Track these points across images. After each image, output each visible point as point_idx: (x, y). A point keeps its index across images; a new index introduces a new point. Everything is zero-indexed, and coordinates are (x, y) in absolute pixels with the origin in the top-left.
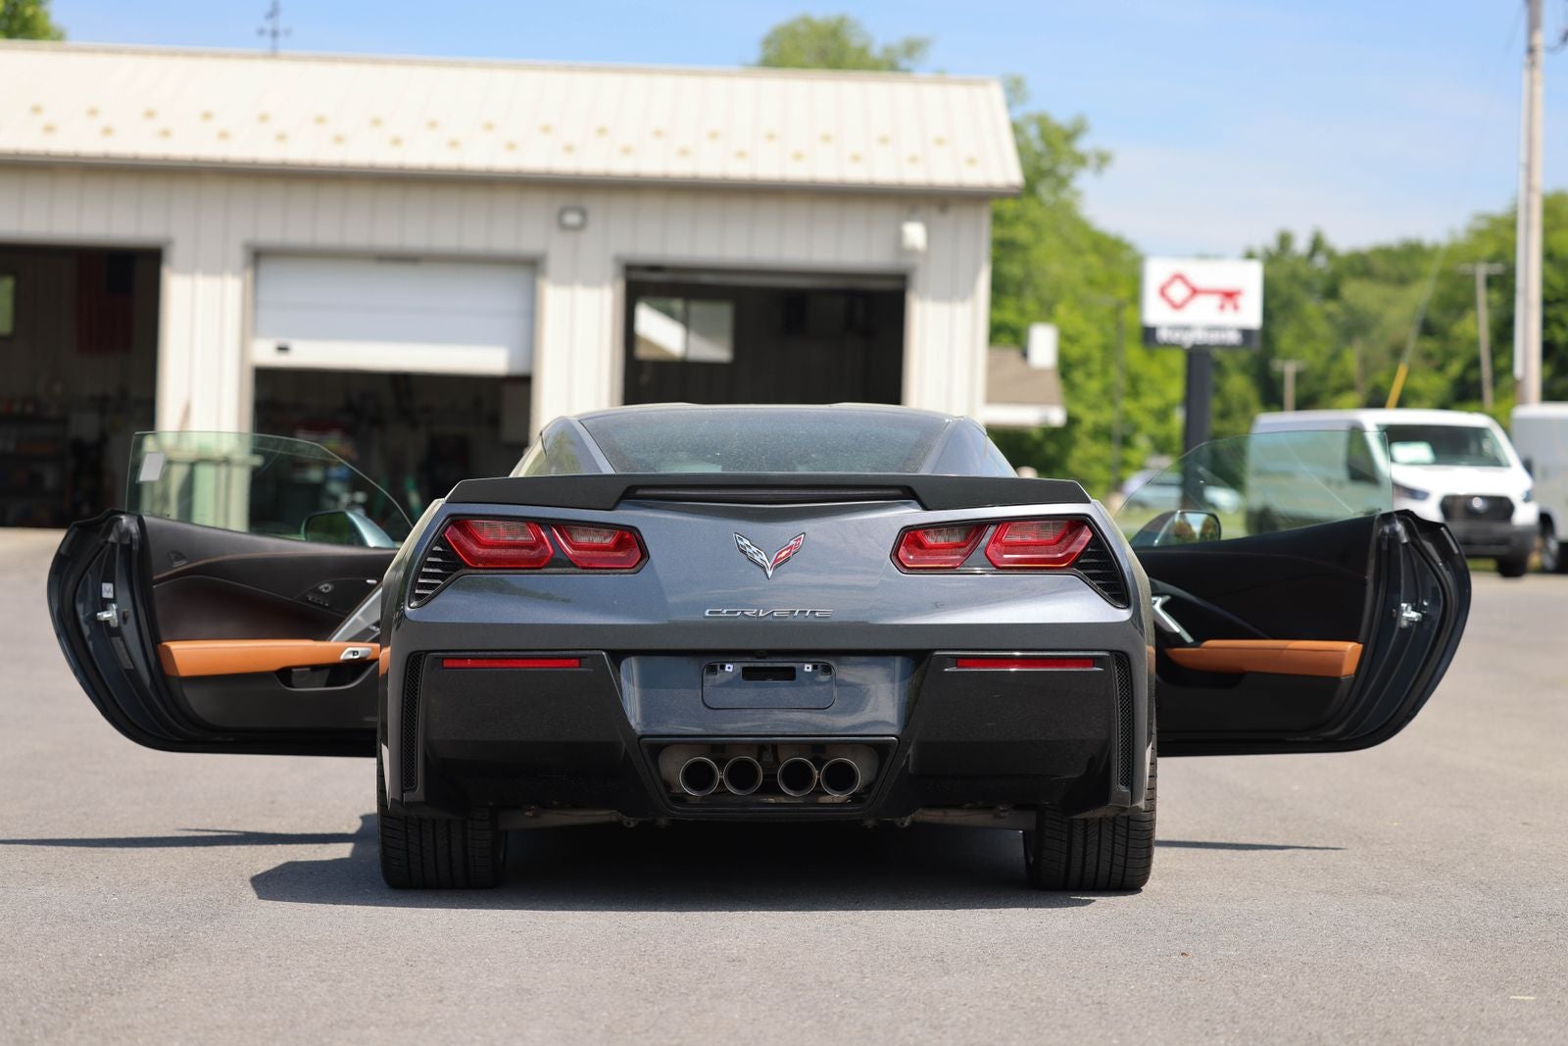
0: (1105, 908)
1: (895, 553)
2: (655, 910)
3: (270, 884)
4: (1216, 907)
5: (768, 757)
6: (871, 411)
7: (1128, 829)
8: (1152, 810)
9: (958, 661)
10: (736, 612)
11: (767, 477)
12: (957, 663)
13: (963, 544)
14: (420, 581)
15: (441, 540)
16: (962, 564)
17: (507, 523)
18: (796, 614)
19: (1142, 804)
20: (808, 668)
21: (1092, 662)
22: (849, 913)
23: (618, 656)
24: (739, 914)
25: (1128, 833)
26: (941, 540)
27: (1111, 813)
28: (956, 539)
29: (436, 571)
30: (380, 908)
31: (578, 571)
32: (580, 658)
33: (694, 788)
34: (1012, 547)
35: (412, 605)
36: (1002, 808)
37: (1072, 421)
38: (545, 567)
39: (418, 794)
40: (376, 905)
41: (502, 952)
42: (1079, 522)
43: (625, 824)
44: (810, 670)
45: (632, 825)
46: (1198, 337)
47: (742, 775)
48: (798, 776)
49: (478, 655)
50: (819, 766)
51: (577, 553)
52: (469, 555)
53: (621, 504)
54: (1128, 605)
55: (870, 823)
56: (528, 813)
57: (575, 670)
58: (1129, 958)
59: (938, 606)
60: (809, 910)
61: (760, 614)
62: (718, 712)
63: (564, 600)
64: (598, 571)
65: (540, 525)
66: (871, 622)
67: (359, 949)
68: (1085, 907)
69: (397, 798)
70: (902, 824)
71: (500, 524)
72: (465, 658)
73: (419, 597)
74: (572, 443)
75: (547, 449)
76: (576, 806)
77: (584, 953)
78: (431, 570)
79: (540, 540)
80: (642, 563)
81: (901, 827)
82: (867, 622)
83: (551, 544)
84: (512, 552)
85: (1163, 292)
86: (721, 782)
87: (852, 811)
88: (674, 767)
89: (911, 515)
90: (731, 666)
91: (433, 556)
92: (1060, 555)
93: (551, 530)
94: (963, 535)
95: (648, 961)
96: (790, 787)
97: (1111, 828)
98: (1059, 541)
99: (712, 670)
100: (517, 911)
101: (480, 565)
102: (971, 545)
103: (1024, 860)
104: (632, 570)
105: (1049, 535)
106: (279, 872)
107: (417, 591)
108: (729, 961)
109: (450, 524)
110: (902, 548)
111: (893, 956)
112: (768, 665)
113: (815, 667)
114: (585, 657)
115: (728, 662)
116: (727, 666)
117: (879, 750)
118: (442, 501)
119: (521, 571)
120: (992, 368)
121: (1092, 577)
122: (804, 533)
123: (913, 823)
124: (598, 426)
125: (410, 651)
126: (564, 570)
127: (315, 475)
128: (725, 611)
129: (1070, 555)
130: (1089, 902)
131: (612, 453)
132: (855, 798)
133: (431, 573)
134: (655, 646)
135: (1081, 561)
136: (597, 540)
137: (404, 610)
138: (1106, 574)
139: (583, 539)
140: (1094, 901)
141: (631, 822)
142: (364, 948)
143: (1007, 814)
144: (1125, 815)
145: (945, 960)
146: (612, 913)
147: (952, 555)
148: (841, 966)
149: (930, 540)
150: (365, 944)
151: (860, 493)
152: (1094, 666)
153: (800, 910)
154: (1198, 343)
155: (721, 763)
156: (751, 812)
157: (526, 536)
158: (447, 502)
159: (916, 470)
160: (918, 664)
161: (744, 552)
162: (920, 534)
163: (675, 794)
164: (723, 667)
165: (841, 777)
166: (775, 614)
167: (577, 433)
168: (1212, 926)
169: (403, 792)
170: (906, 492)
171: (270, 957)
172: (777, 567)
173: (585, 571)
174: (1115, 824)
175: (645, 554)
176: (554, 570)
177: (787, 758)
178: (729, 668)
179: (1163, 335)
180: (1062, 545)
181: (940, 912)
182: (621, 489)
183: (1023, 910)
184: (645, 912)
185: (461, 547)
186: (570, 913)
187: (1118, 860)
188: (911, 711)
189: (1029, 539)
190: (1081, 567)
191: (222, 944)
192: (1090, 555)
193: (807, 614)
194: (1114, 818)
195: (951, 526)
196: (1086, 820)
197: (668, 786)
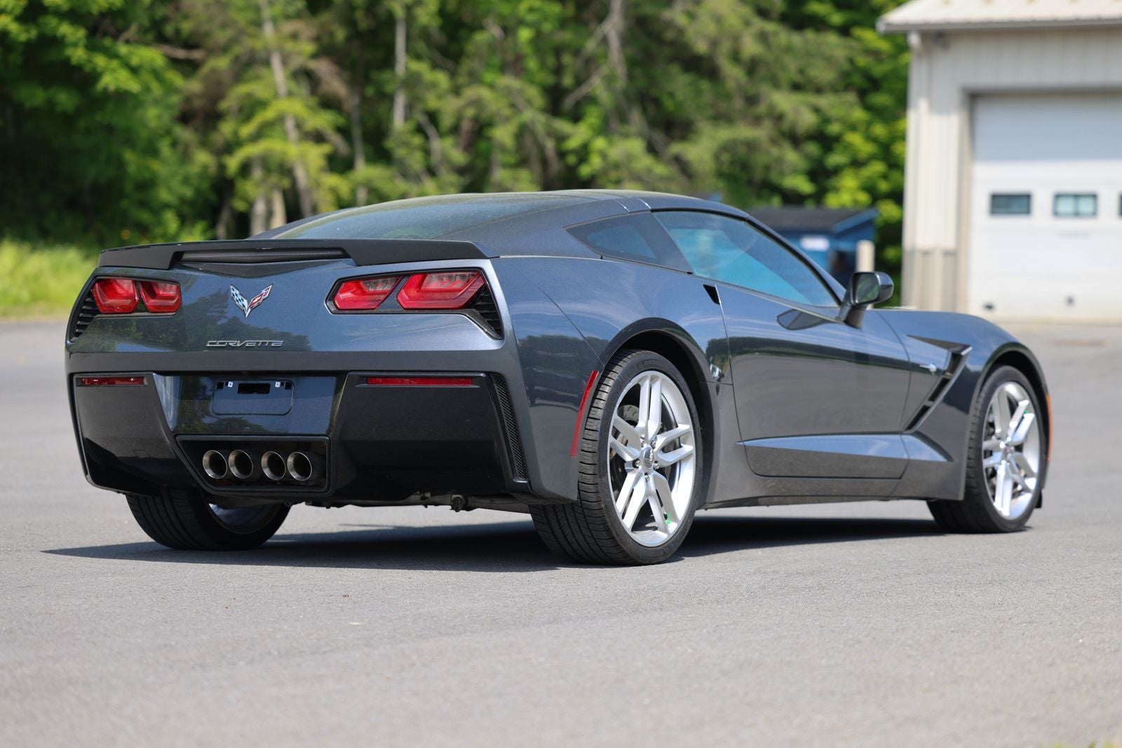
1: (331, 299)
10: (225, 343)
12: (366, 380)
14: (79, 323)
16: (379, 306)
18: (260, 344)
20: (278, 384)
21: (471, 381)
29: (87, 315)
31: (149, 314)
35: (72, 340)
38: (134, 312)
44: (279, 386)
50: (285, 459)
52: (100, 304)
53: (175, 265)
54: (503, 337)
57: (140, 385)
61: (240, 345)
62: (219, 416)
64: (158, 314)
65: (135, 282)
80: (179, 308)
83: (137, 295)
86: (229, 469)
87: (318, 492)
90: (232, 384)
91: (86, 306)
93: (139, 286)
99: (220, 386)
101: (105, 312)
104: (175, 314)
107: (76, 330)
109: (96, 282)
112: (254, 382)
113: (282, 384)
114: (144, 376)
115: (229, 381)
119: (123, 315)
121: (483, 316)
126: (143, 314)
128: (218, 343)
135: (478, 304)
137: (68, 344)
138: (492, 313)
151: (313, 254)
152: (472, 384)
156: (258, 492)
161: (233, 299)
164: (227, 384)
170: (344, 253)
172: (252, 309)
173: (153, 314)
175: (180, 302)
176: (137, 314)
178: (230, 384)
192: (480, 298)
193: (266, 344)
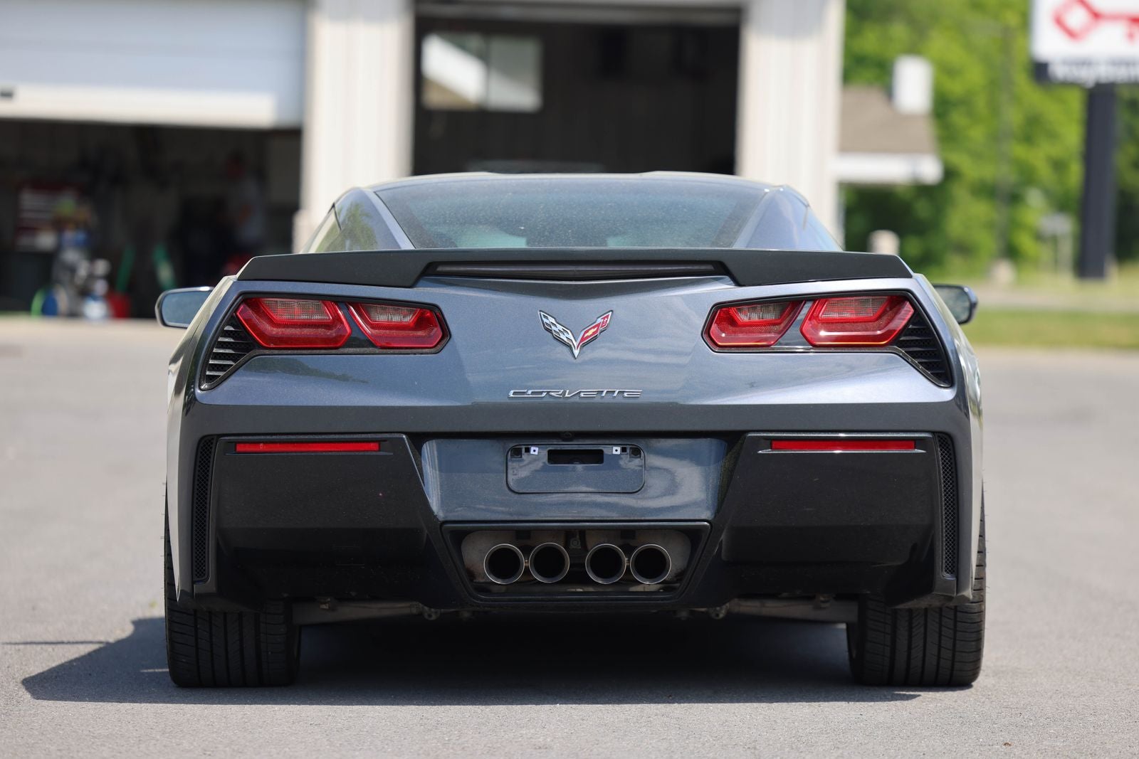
0: (930, 703)
1: (707, 331)
2: (459, 704)
3: (46, 685)
4: (1050, 702)
5: (575, 544)
6: (685, 181)
7: (956, 621)
8: (981, 601)
9: (772, 442)
10: (541, 393)
11: (573, 252)
12: (771, 444)
13: (779, 321)
14: (211, 362)
15: (232, 319)
16: (776, 342)
17: (302, 302)
18: (604, 394)
19: (969, 593)
20: (616, 450)
21: (913, 443)
22: (661, 706)
23: (418, 439)
24: (547, 707)
25: (955, 626)
26: (755, 317)
27: (936, 603)
28: (770, 316)
29: (228, 351)
30: (169, 705)
31: (377, 351)
32: (378, 441)
33: (498, 576)
34: (829, 324)
35: (202, 387)
36: (822, 599)
37: (950, 174)
38: (343, 346)
39: (209, 585)
40: (164, 702)
41: (302, 742)
42: (899, 298)
43: (426, 617)
44: (619, 453)
45: (434, 617)
46: (1103, 73)
47: (548, 562)
48: (606, 563)
49: (272, 439)
50: (628, 553)
51: (376, 332)
52: (261, 334)
53: (421, 282)
54: (951, 385)
55: (684, 614)
56: (324, 606)
57: (374, 453)
58: (948, 747)
59: (753, 385)
60: (618, 704)
61: (567, 395)
62: (522, 495)
63: (363, 382)
64: (397, 351)
65: (336, 303)
66: (681, 402)
67: (153, 742)
68: (910, 701)
69: (188, 589)
70: (718, 615)
71: (295, 303)
72: (258, 442)
73: (211, 378)
74: (367, 215)
75: (340, 221)
76: (375, 598)
77: (386, 742)
78: (221, 351)
79: (337, 318)
80: (444, 342)
81: (717, 618)
82: (677, 404)
83: (348, 323)
84: (307, 332)
85: (1059, 22)
86: (527, 569)
87: (663, 599)
88: (477, 555)
89: (723, 290)
90: (537, 449)
91: (225, 336)
92: (879, 332)
93: (349, 309)
94: (778, 312)
95: (452, 748)
96: (598, 574)
97: (937, 620)
98: (879, 317)
99: (517, 452)
100: (314, 706)
101: (272, 346)
102: (785, 322)
103: (847, 653)
104: (432, 350)
105: (869, 311)
106: (55, 674)
107: (208, 373)
108: (536, 748)
109: (242, 302)
110: (714, 326)
111: (704, 744)
112: (575, 448)
113: (624, 450)
114: (385, 440)
115: (532, 445)
116: (533, 448)
117: (691, 534)
118: (234, 278)
119: (318, 351)
120: (846, 115)
121: (914, 355)
122: (612, 311)
123: (729, 614)
124: (392, 198)
125: (200, 435)
126: (362, 350)
127: (46, 240)
128: (530, 392)
129: (890, 332)
130: (914, 697)
131: (410, 226)
132: (667, 587)
133: (222, 353)
134: (458, 429)
135: (902, 339)
136: (396, 319)
137: (194, 392)
138: (928, 352)
139: (382, 318)
140: (919, 695)
141: (432, 614)
142: (157, 740)
143: (827, 605)
144: (952, 604)
145: (758, 747)
146: (413, 707)
147: (766, 332)
148: (650, 753)
149: (743, 317)
150: (158, 737)
151: (670, 268)
152: (915, 448)
153: (610, 703)
154: (1103, 80)
155: (526, 550)
156: (558, 600)
157: (324, 316)
158: (239, 279)
159: (731, 244)
160: (730, 448)
161: (550, 331)
162: (733, 311)
163: (479, 583)
164: (528, 450)
165: (652, 564)
166: (582, 395)
167: (373, 206)
168: (1042, 720)
169: (193, 583)
170: (717, 267)
171: (60, 750)
172: (584, 345)
173: (385, 351)
174: (941, 615)
175: (446, 333)
176: (351, 350)
177: (594, 545)
178: (535, 451)
179: (1059, 71)
180: (882, 322)
181: (755, 705)
182: (421, 266)
183: (844, 704)
184: (448, 706)
185: (254, 327)
186: (370, 707)
187: (946, 654)
188: (724, 494)
189: (847, 315)
190: (902, 344)
191: (7, 740)
192: (912, 332)
193: (615, 394)
194: (941, 609)
195: (765, 302)
196: (910, 611)
197: (471, 575)
